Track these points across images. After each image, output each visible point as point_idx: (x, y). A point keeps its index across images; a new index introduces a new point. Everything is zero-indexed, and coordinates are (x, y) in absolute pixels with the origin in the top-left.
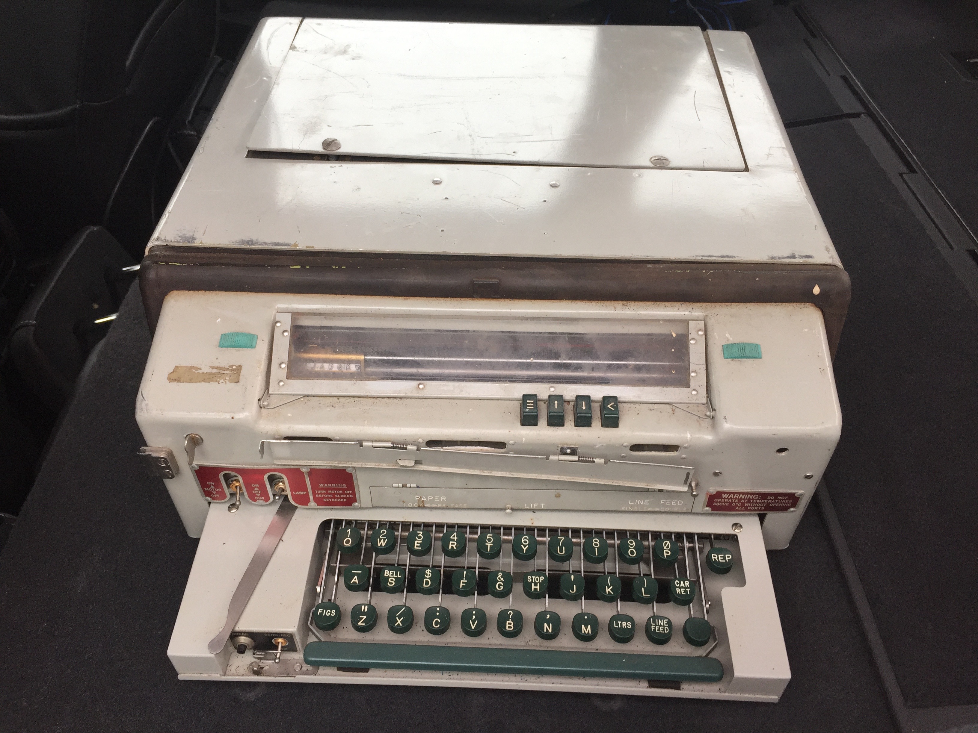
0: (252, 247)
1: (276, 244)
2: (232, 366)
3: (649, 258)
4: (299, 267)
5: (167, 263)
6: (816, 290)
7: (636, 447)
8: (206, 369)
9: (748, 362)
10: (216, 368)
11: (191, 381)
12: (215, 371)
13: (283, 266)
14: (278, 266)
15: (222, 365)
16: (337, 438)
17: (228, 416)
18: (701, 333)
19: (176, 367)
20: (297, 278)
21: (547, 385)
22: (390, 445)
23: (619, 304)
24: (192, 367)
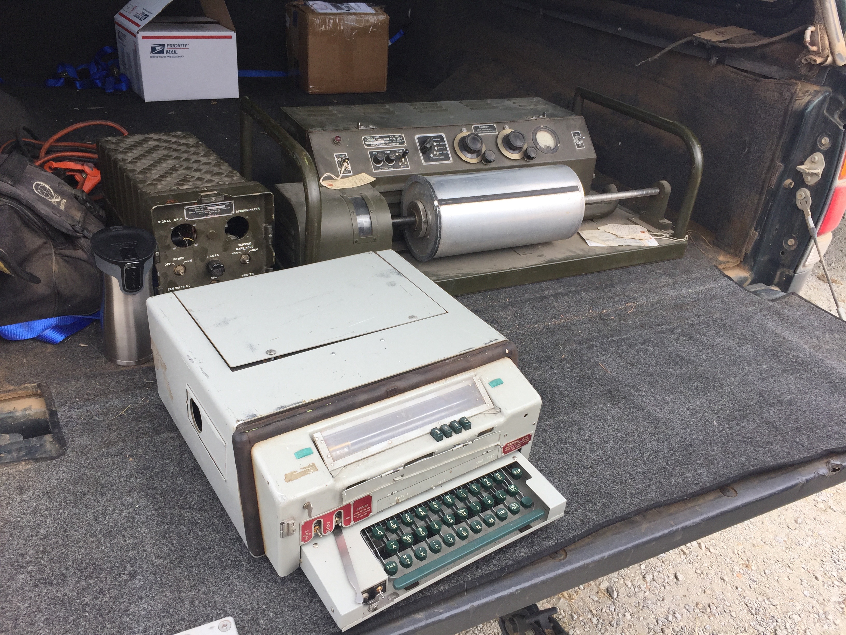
0: (285, 409)
1: (295, 404)
2: (310, 465)
3: (445, 358)
4: (311, 410)
5: (250, 431)
6: (507, 351)
7: (480, 434)
8: (299, 471)
9: (501, 386)
10: (303, 468)
11: (296, 478)
12: (304, 470)
13: (304, 413)
14: (301, 413)
15: (305, 466)
16: (369, 478)
17: (324, 486)
18: (479, 381)
19: (285, 475)
20: (313, 415)
21: (437, 422)
22: (392, 471)
23: (443, 381)
24: (292, 473)
